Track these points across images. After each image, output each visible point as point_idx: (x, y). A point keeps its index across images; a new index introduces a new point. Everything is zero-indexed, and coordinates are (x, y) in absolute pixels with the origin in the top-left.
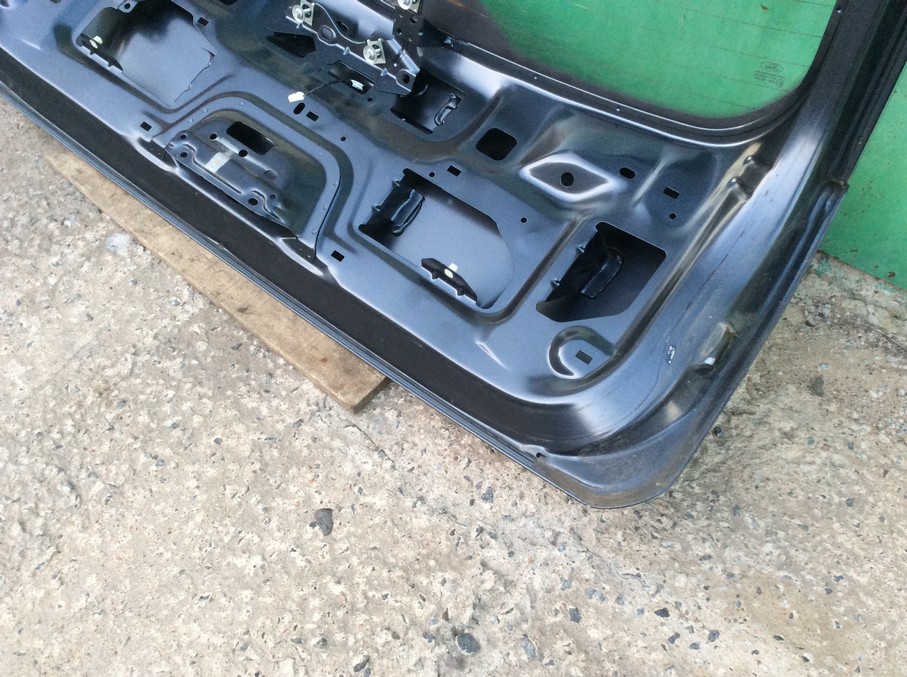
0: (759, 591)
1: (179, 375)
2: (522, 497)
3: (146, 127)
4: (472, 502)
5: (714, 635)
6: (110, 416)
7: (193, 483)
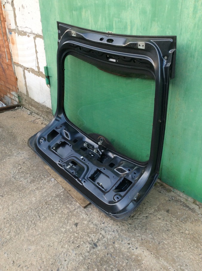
0: (146, 242)
1: (58, 201)
2: (109, 224)
3: (59, 161)
4: (101, 224)
5: (137, 248)
6: (46, 206)
7: (57, 217)
